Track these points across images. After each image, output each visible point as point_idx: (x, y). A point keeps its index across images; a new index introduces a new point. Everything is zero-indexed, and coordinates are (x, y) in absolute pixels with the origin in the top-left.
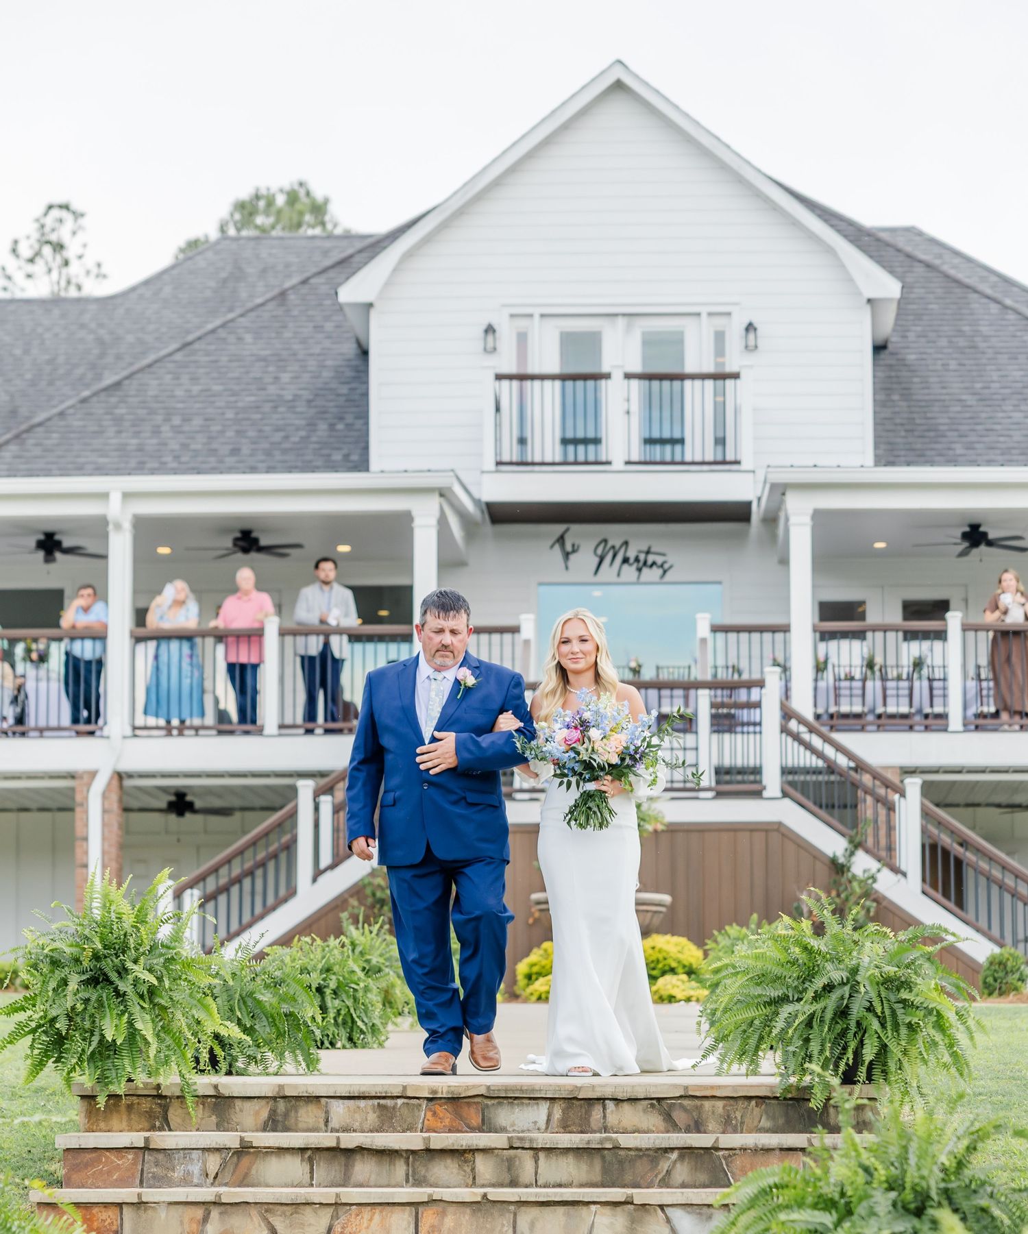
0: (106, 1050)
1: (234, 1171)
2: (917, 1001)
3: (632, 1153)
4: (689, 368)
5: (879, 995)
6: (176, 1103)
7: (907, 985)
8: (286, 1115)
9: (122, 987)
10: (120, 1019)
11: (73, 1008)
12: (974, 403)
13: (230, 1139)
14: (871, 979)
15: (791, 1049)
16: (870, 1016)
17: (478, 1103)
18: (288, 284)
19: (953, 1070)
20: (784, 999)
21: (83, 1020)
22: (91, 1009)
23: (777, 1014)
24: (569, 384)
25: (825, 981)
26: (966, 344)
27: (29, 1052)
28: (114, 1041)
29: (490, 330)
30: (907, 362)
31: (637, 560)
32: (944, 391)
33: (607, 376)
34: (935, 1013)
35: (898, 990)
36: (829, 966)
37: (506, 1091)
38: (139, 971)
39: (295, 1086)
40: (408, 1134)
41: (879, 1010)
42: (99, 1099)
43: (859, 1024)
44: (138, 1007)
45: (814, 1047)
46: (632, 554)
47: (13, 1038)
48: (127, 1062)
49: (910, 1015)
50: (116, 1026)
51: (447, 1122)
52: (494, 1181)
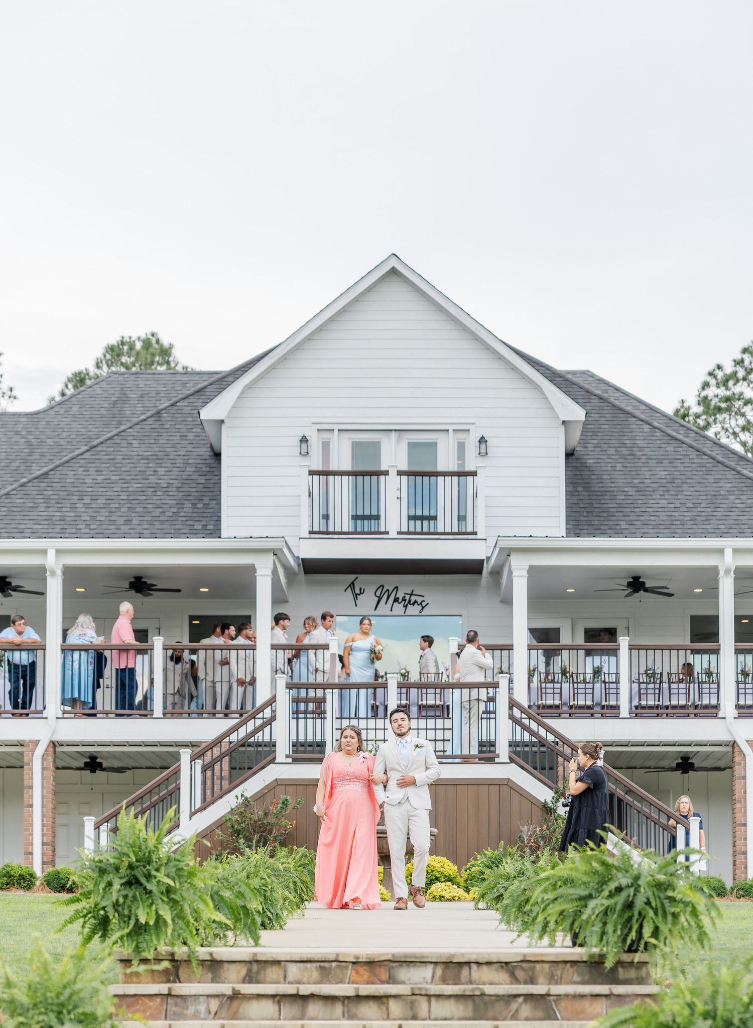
0: (140, 929)
1: (228, 1009)
2: (679, 897)
3: (493, 998)
4: (440, 468)
5: (654, 895)
6: (184, 965)
7: (670, 886)
8: (258, 973)
9: (149, 887)
10: (150, 909)
11: (117, 900)
12: (634, 493)
13: (225, 988)
14: (648, 884)
15: (595, 928)
16: (647, 908)
17: (386, 965)
18: (161, 407)
19: (698, 944)
20: (590, 896)
21: (123, 909)
22: (128, 902)
23: (586, 906)
24: (360, 478)
25: (616, 884)
26: (628, 453)
27: (81, 929)
28: (147, 923)
29: (304, 440)
30: (588, 465)
31: (404, 599)
32: (613, 485)
33: (386, 473)
34: (691, 905)
35: (666, 890)
36: (620, 875)
37: (405, 957)
38: (161, 876)
39: (265, 954)
40: (340, 986)
41: (653, 904)
42: (133, 962)
43: (640, 914)
44: (160, 901)
45: (610, 928)
46: (400, 595)
47: (71, 921)
48: (154, 937)
49: (674, 906)
50: (148, 913)
51: (365, 977)
52: (401, 1016)
